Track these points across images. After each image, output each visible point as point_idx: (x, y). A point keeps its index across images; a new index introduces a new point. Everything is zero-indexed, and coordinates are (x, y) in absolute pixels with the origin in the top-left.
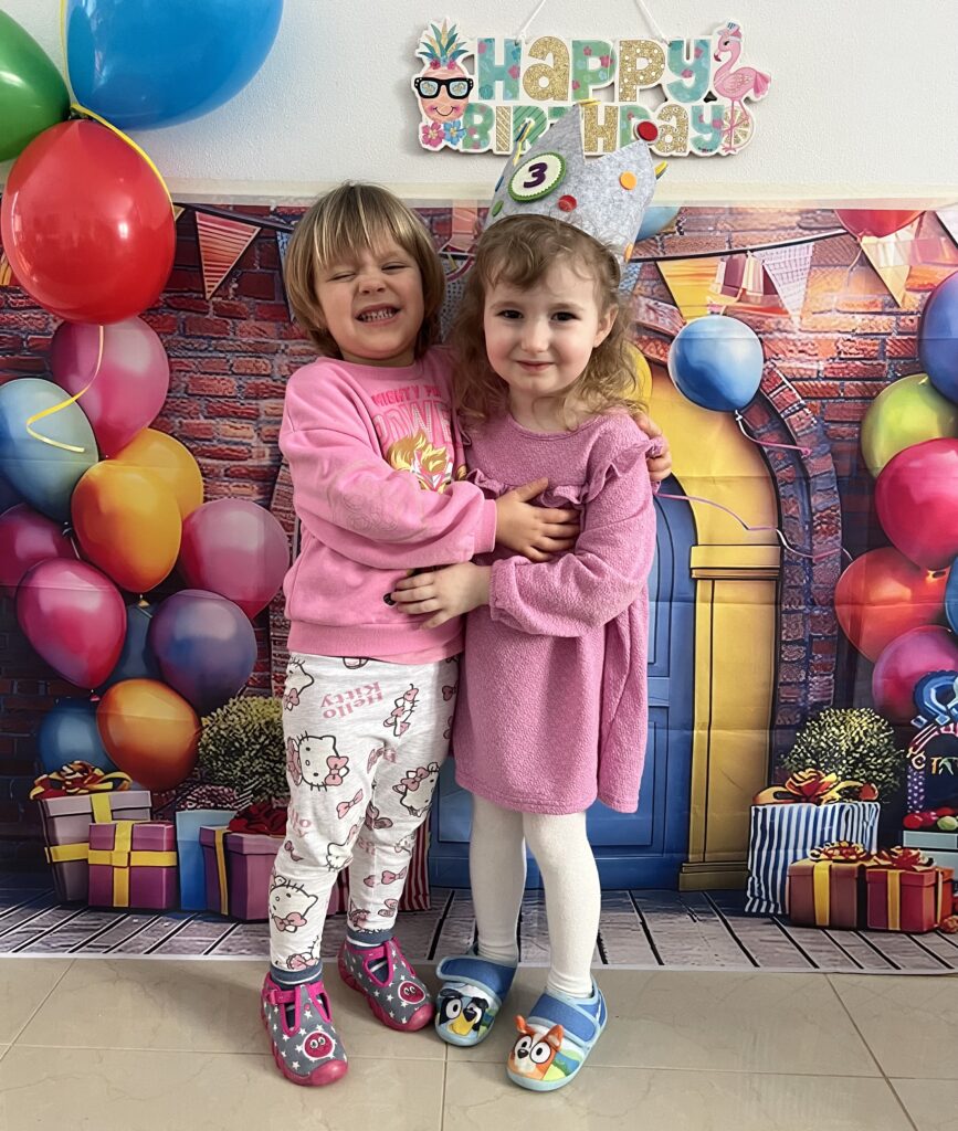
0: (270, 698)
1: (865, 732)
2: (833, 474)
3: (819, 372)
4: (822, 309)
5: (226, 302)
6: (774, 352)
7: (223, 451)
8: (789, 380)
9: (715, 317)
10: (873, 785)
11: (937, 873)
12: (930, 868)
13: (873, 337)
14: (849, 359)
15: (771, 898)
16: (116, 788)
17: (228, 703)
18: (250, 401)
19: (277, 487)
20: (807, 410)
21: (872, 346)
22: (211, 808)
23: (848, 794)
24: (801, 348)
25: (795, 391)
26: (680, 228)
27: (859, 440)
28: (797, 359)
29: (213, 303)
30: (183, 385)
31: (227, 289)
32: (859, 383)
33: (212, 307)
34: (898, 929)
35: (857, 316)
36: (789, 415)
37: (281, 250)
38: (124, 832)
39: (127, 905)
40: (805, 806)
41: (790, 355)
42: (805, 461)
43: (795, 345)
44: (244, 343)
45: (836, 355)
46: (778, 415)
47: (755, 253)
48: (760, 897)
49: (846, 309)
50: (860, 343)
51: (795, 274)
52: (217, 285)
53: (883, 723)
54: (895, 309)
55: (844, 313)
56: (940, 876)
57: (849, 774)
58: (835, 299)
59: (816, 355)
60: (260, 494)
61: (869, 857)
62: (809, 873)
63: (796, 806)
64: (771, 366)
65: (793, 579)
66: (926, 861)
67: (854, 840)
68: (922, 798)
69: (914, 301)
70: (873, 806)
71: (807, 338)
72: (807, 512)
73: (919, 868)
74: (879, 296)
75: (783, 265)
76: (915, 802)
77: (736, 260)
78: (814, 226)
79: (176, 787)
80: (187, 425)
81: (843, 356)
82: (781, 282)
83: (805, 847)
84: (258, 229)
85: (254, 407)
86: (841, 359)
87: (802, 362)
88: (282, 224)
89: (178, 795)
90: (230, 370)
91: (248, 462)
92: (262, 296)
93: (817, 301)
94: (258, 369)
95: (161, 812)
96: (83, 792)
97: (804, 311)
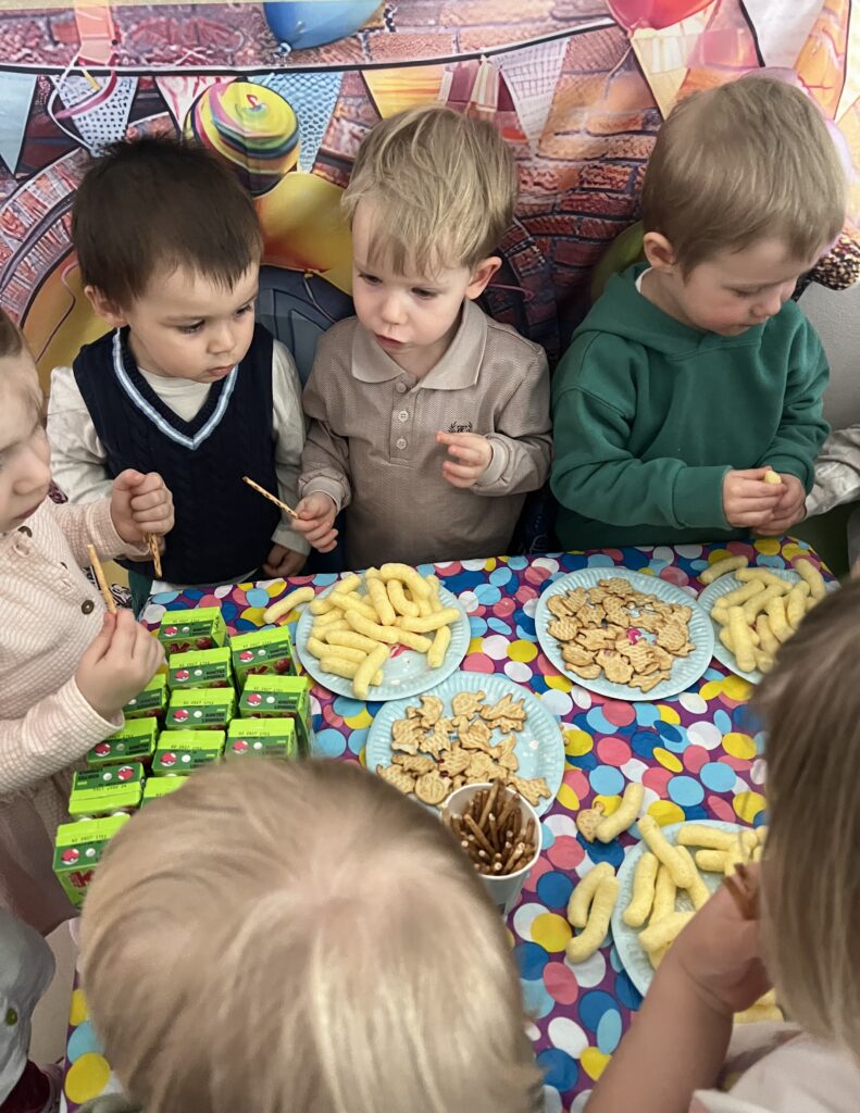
3: (554, 206)
4: (568, 129)
13: (624, 163)
14: (594, 190)
20: (535, 248)
21: (622, 174)
24: (536, 180)
25: (523, 229)
26: (390, 21)
28: (532, 194)
32: (598, 220)
35: (610, 138)
41: (523, 186)
42: (527, 305)
43: (530, 175)
45: (577, 185)
47: (492, 58)
49: (599, 131)
50: (609, 171)
51: (540, 83)
55: (596, 135)
58: (586, 116)
59: (555, 188)
71: (546, 166)
75: (525, 71)
77: (466, 69)
78: (571, 16)
81: (586, 186)
82: (520, 93)
86: (583, 189)
87: (537, 198)
93: (562, 119)
97: (545, 133)
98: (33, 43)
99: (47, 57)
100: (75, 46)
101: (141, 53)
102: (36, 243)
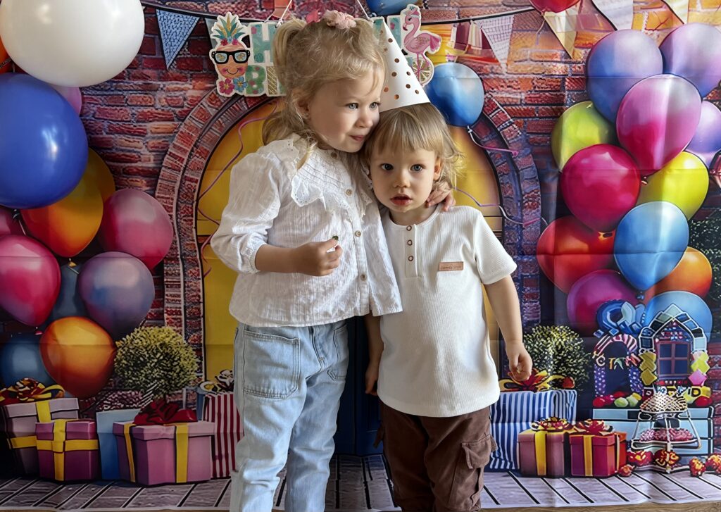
0: (163, 327)
1: (565, 342)
2: (534, 168)
3: (521, 100)
4: (521, 59)
6: (491, 87)
7: (120, 156)
8: (502, 106)
9: (451, 64)
10: (572, 378)
11: (616, 436)
12: (611, 433)
13: (556, 77)
14: (541, 91)
15: (507, 459)
16: (55, 394)
17: (134, 332)
18: (141, 124)
19: (159, 181)
20: (514, 125)
21: (556, 82)
22: (121, 409)
23: (555, 384)
24: (508, 85)
25: (506, 113)
26: (426, 4)
27: (550, 146)
28: (507, 92)
30: (92, 112)
32: (548, 107)
34: (592, 475)
35: (545, 64)
36: (503, 129)
37: (160, 22)
38: (60, 427)
39: (63, 480)
40: (526, 393)
41: (501, 89)
42: (515, 160)
43: (504, 82)
44: (135, 84)
45: (532, 88)
46: (496, 129)
47: (475, 21)
48: (499, 457)
49: (537, 59)
50: (548, 81)
51: (502, 35)
53: (576, 336)
54: (568, 60)
55: (536, 61)
56: (618, 438)
57: (555, 370)
58: (529, 52)
59: (519, 89)
60: (148, 186)
61: (570, 427)
62: (531, 440)
63: (520, 393)
64: (490, 96)
65: (510, 239)
66: (608, 428)
67: (560, 417)
68: (604, 387)
69: (580, 55)
70: (572, 393)
71: (512, 78)
72: (518, 193)
73: (604, 433)
74: (557, 51)
75: (494, 30)
76: (600, 389)
77: (463, 26)
78: (512, 4)
79: (96, 395)
80: (94, 139)
81: (537, 89)
82: (493, 41)
83: (527, 421)
84: (144, 7)
85: (144, 128)
86: (536, 91)
87: (510, 94)
88: (160, 4)
89: (97, 401)
90: (126, 103)
91: (139, 164)
92: (147, 53)
93: (517, 53)
94: (145, 102)
95: (86, 413)
96: (30, 400)
97: (509, 61)
98: (251, 8)
99: (256, 15)
100: (271, 11)
101: (303, 15)
102: (227, 110)
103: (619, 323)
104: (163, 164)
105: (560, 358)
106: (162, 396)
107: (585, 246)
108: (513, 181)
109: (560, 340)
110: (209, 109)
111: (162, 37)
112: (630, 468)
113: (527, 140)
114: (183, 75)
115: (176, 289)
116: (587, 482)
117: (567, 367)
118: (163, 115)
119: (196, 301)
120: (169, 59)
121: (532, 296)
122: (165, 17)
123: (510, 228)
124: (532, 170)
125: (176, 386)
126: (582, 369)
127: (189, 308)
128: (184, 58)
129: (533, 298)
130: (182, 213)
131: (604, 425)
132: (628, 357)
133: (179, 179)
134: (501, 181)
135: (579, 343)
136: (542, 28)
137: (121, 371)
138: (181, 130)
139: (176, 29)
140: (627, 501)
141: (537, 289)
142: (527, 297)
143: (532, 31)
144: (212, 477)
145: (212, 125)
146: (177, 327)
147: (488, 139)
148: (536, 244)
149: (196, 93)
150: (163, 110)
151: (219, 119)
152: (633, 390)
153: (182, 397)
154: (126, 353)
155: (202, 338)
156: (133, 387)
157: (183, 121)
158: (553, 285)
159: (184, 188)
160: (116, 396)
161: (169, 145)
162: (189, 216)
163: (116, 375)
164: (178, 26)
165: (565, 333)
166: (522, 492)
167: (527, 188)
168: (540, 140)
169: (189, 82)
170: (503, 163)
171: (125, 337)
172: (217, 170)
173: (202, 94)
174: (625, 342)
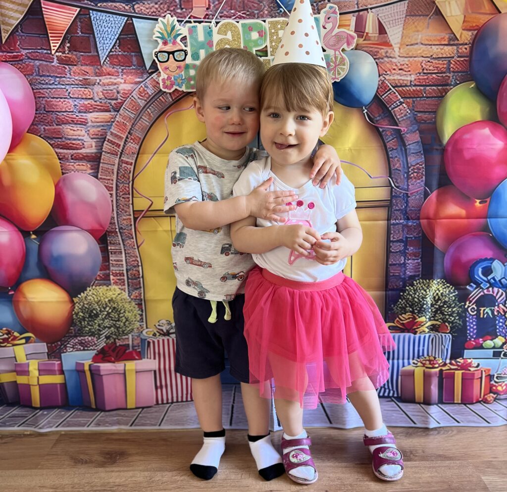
0: (110, 286)
1: (442, 293)
2: (420, 143)
3: (411, 81)
4: (412, 43)
5: (64, 55)
6: (384, 70)
7: (68, 144)
8: (394, 87)
10: (447, 324)
11: (482, 371)
12: (478, 368)
13: (443, 59)
14: (429, 73)
15: (391, 388)
16: (28, 340)
17: (86, 290)
18: (82, 114)
19: (101, 165)
20: (404, 105)
21: (442, 65)
22: (80, 350)
23: (434, 328)
24: (400, 67)
25: (397, 94)
27: (435, 123)
28: (398, 74)
29: (57, 56)
30: (43, 106)
31: (64, 48)
32: (435, 88)
33: (56, 58)
34: (460, 402)
35: (433, 47)
36: (394, 108)
37: (93, 22)
38: (33, 367)
39: (39, 406)
40: (407, 335)
41: (394, 71)
42: (404, 136)
44: (76, 80)
45: (421, 71)
46: (388, 109)
47: (373, 10)
48: (384, 387)
49: (427, 42)
50: (436, 64)
51: (397, 21)
52: (58, 45)
53: (452, 288)
54: (456, 42)
55: (426, 45)
56: (484, 373)
57: (433, 317)
58: (420, 36)
59: (409, 71)
60: (92, 169)
61: (445, 364)
62: (411, 374)
63: (402, 335)
64: (383, 79)
65: (397, 206)
66: (475, 365)
67: (437, 356)
68: (475, 331)
69: (466, 37)
70: (447, 336)
71: (404, 61)
72: (406, 166)
73: (472, 369)
74: (446, 34)
76: (471, 334)
77: (362, 15)
79: (60, 340)
80: (47, 129)
81: (425, 71)
82: (389, 26)
83: (409, 359)
84: (79, 9)
85: (85, 117)
86: (424, 73)
87: (401, 76)
88: (93, 6)
89: (62, 345)
90: (69, 95)
91: (83, 151)
92: (84, 51)
93: (409, 38)
94: (85, 95)
95: (53, 354)
96: (9, 345)
97: (402, 44)
98: (172, 9)
99: (177, 15)
100: (190, 10)
102: (154, 102)
103: (489, 278)
104: (103, 150)
105: (437, 307)
106: (113, 340)
107: (463, 212)
108: (401, 156)
109: (437, 292)
110: (139, 101)
111: (96, 36)
112: (493, 397)
113: (415, 118)
114: (116, 70)
115: (119, 256)
116: (455, 407)
117: (443, 314)
118: (102, 106)
119: (136, 265)
120: (103, 55)
121: (415, 255)
122: (98, 18)
123: (396, 197)
124: (417, 145)
125: (123, 333)
126: (456, 316)
127: (130, 270)
128: (115, 54)
129: (415, 257)
130: (121, 192)
131: (473, 363)
132: (496, 307)
133: (117, 161)
134: (391, 156)
135: (454, 294)
136: (433, 13)
137: (79, 321)
138: (117, 119)
139: (107, 28)
140: (489, 423)
141: (419, 249)
142: (410, 256)
143: (423, 16)
144: (155, 403)
145: (142, 115)
146: (122, 286)
147: (380, 118)
148: (420, 210)
149: (128, 87)
150: (101, 102)
151: (148, 110)
152: (498, 334)
153: (128, 341)
154: (82, 307)
155: (142, 295)
156: (90, 334)
157: (118, 111)
158: (434, 245)
159: (121, 170)
160: (77, 341)
161: (107, 132)
162: (126, 194)
163: (76, 325)
164: (109, 25)
165: (441, 285)
166: (402, 414)
167: (413, 161)
168: (426, 118)
169: (120, 76)
170: (393, 139)
171: (80, 294)
172: (148, 154)
173: (132, 88)
174: (495, 295)
